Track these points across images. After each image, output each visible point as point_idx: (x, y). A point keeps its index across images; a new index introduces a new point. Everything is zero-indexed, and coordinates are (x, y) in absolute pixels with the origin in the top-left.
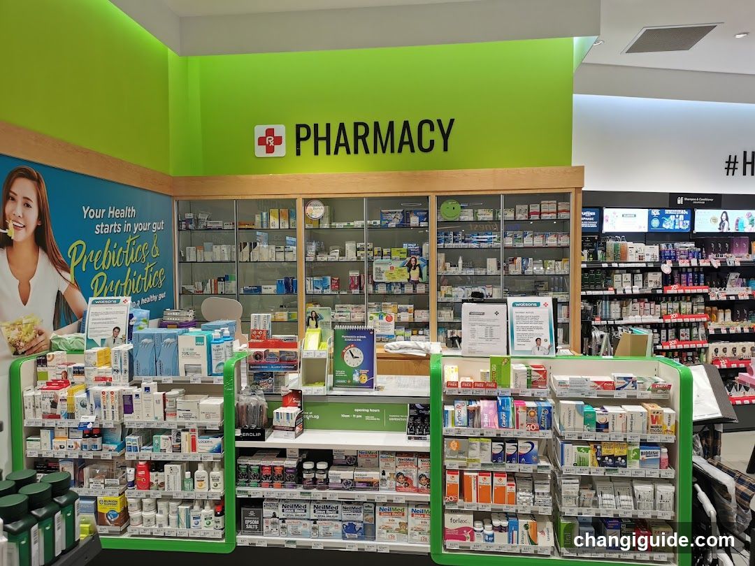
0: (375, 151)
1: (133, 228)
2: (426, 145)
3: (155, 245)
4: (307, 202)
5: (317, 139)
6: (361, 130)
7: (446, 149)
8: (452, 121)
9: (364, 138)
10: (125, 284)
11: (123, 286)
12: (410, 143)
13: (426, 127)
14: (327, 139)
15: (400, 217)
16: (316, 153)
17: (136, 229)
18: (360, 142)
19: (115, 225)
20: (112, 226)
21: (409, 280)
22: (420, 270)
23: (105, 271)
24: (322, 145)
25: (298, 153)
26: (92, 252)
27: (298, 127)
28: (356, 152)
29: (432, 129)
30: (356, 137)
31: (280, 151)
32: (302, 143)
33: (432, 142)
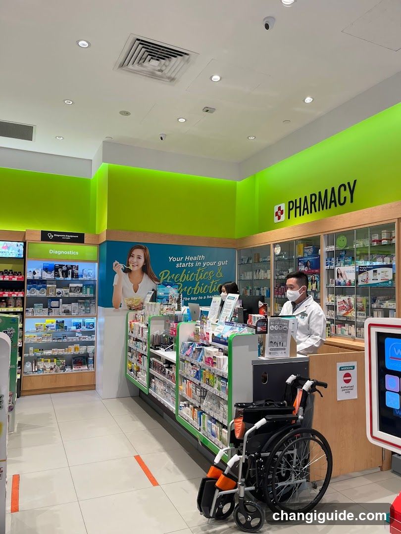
0: (319, 210)
1: (203, 265)
2: (342, 201)
3: (219, 272)
4: (275, 245)
5: (296, 208)
6: (313, 197)
7: (352, 201)
8: (355, 181)
9: (314, 203)
10: (195, 289)
11: (193, 290)
12: (335, 201)
13: (342, 188)
14: (300, 207)
15: (312, 250)
16: (296, 216)
17: (204, 265)
18: (313, 205)
19: (190, 263)
20: (187, 264)
21: (312, 290)
22: (317, 284)
23: (181, 282)
24: (298, 210)
25: (289, 218)
26: (174, 275)
27: (289, 202)
28: (311, 212)
29: (345, 190)
30: (311, 203)
31: (283, 217)
32: (291, 212)
33: (345, 198)
